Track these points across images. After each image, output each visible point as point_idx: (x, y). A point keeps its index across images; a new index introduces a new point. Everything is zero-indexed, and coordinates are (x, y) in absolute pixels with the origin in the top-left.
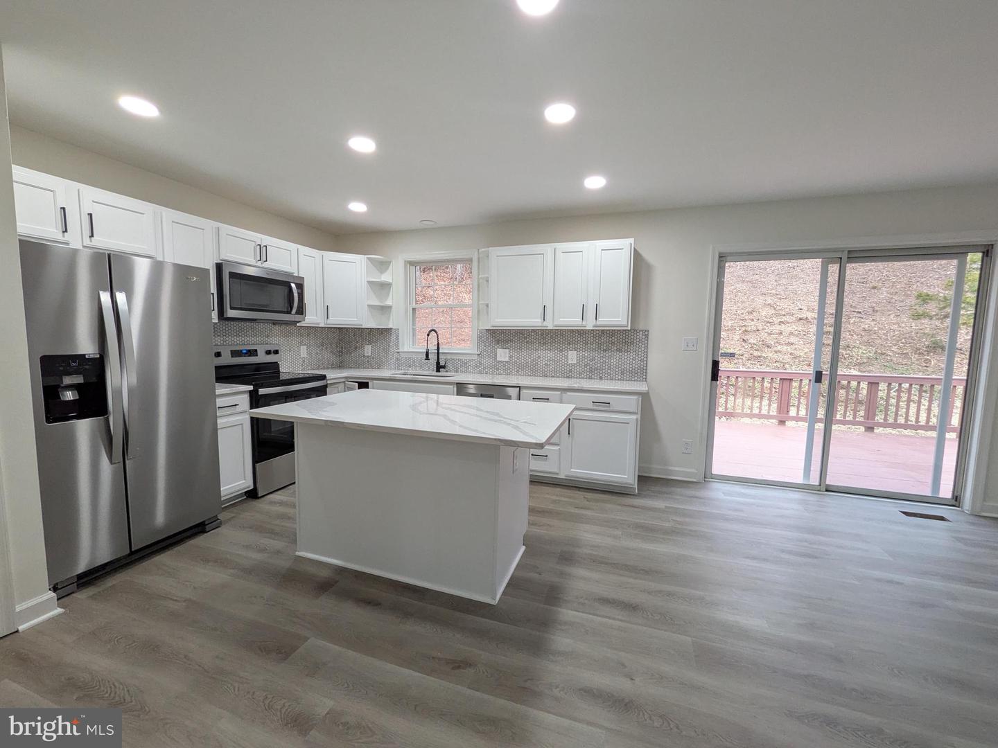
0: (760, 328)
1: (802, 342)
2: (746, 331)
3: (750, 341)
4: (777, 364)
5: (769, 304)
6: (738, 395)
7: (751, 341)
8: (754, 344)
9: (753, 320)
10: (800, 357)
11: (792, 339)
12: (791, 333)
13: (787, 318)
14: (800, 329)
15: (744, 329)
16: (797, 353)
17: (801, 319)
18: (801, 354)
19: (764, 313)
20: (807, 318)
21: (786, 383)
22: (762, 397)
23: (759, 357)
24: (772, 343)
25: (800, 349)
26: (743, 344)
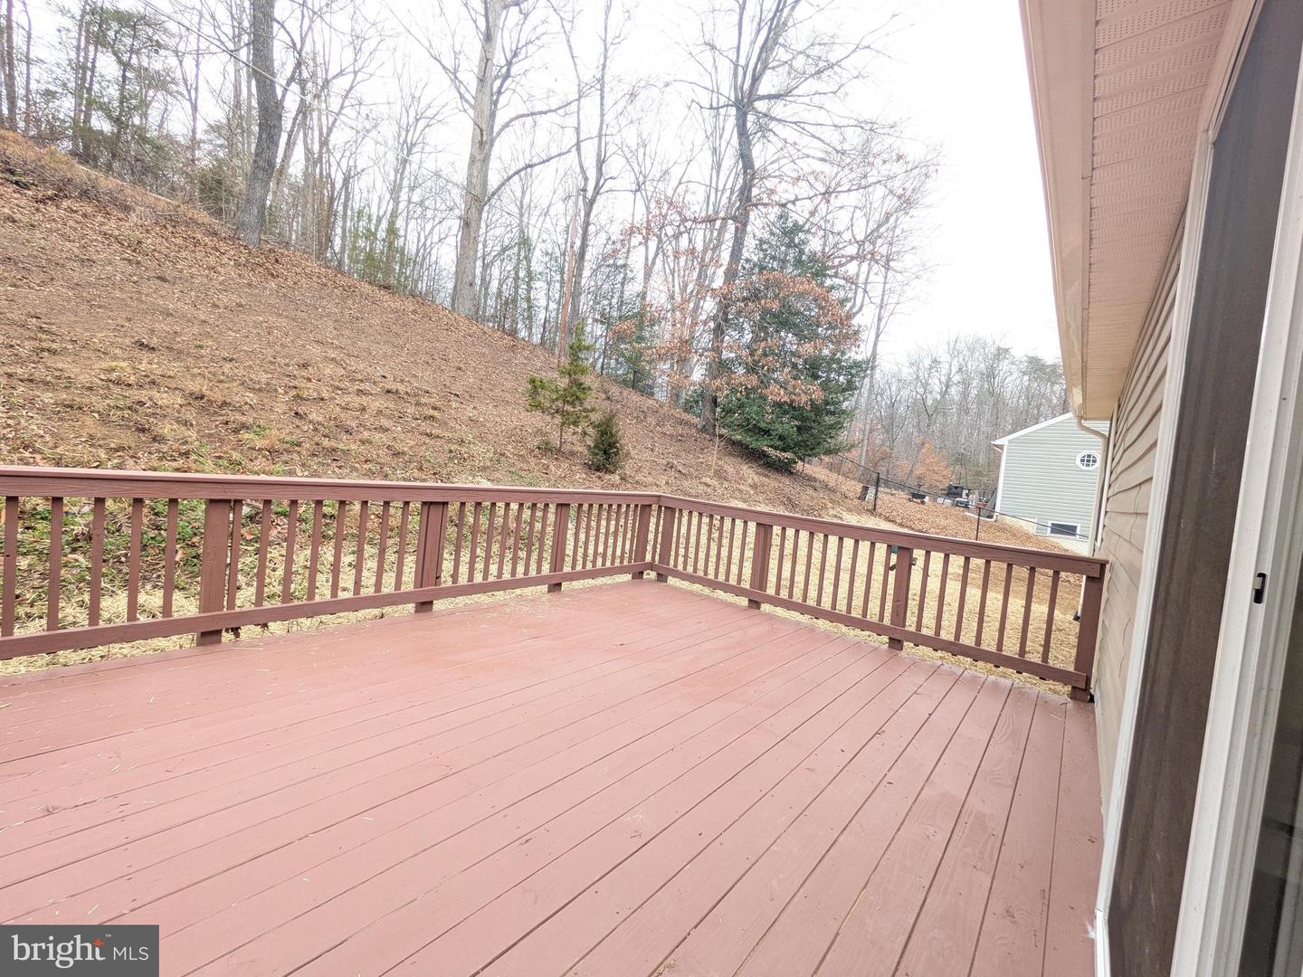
0: (325, 395)
1: (399, 428)
2: (298, 395)
3: (311, 417)
4: (369, 466)
5: (332, 359)
6: (300, 538)
7: (313, 416)
8: (318, 423)
9: (309, 380)
10: (404, 453)
11: (385, 423)
12: (380, 412)
13: (366, 386)
14: (392, 406)
15: (293, 392)
16: (399, 447)
17: (389, 392)
18: (406, 449)
19: (328, 371)
20: (397, 391)
21: (435, 512)
22: (360, 540)
23: (334, 450)
24: (354, 425)
25: (402, 441)
26: (297, 422)
